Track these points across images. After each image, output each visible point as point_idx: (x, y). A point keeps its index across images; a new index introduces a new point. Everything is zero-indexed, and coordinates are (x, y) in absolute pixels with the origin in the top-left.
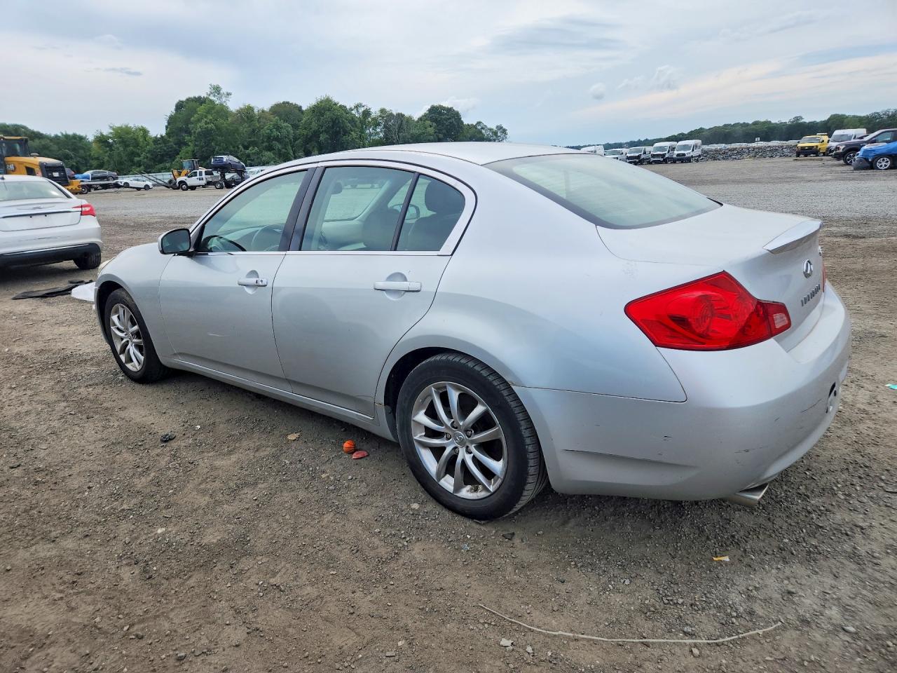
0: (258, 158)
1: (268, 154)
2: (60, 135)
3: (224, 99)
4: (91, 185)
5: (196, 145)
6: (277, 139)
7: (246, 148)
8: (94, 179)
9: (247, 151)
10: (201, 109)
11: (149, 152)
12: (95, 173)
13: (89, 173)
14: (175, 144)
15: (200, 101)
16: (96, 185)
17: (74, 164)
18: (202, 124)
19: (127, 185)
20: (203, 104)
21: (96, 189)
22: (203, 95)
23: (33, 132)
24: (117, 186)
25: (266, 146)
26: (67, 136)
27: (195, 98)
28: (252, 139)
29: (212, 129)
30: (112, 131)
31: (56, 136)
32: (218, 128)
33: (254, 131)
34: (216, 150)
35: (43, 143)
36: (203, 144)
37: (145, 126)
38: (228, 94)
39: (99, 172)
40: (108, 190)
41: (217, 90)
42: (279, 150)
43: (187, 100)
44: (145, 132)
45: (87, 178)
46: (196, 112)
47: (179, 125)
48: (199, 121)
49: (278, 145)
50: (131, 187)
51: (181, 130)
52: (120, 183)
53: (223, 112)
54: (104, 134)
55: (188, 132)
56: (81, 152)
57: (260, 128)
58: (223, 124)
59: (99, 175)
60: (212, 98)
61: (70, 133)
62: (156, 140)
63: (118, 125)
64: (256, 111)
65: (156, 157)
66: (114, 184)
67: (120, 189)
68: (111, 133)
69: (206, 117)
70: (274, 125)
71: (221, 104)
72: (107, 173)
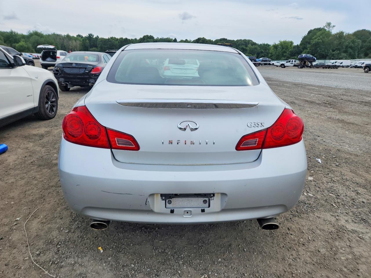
0: (338, 56)
1: (343, 54)
2: (262, 44)
3: (331, 28)
4: (260, 63)
5: (310, 49)
6: (351, 48)
7: (333, 51)
8: (262, 61)
9: (334, 53)
10: (319, 33)
11: (290, 51)
12: (263, 59)
13: (261, 59)
14: (302, 48)
15: (319, 30)
16: (262, 63)
17: (263, 55)
18: (316, 40)
19: (273, 64)
20: (320, 31)
21: (262, 65)
22: (322, 27)
23: (254, 43)
24: (270, 64)
25: (344, 51)
26: (264, 44)
27: (318, 28)
28: (338, 47)
29: (320, 42)
30: (279, 43)
31: (261, 44)
32: (323, 42)
33: (340, 43)
34: (319, 51)
35: (256, 47)
36: (314, 48)
37: (292, 41)
38: (334, 26)
39: (265, 59)
40: (266, 66)
41: (329, 24)
42: (350, 53)
43: (314, 29)
44: (292, 43)
45: (260, 60)
46: (316, 35)
47: (307, 40)
48: (316, 38)
49: (350, 50)
50: (275, 65)
51: (307, 42)
52: (271, 63)
53: (329, 34)
54: (276, 44)
55: (309, 43)
56: (267, 51)
57: (343, 42)
58: (326, 40)
59: (264, 60)
60: (325, 28)
61: (266, 43)
62: (295, 47)
63: (282, 40)
64: (344, 34)
65: (292, 53)
66: (269, 63)
67: (270, 66)
68: (279, 44)
69: (320, 37)
70: (352, 41)
71: (329, 31)
72: (268, 59)
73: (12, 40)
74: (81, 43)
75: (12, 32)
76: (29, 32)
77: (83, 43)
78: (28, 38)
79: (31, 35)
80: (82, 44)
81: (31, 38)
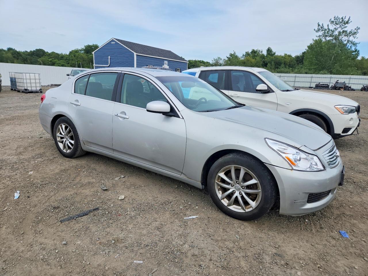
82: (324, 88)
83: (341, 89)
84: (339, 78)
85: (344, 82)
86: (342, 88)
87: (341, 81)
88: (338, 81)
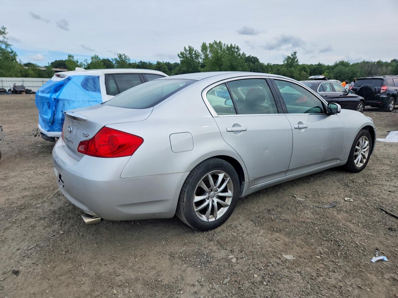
73: (317, 72)
74: (394, 68)
75: (319, 65)
76: (335, 63)
77: (396, 69)
78: (333, 69)
79: (336, 65)
80: (394, 70)
81: (336, 68)
82: (3, 93)
83: (23, 93)
84: (15, 81)
85: (22, 85)
86: (23, 91)
87: (19, 84)
88: (15, 84)
